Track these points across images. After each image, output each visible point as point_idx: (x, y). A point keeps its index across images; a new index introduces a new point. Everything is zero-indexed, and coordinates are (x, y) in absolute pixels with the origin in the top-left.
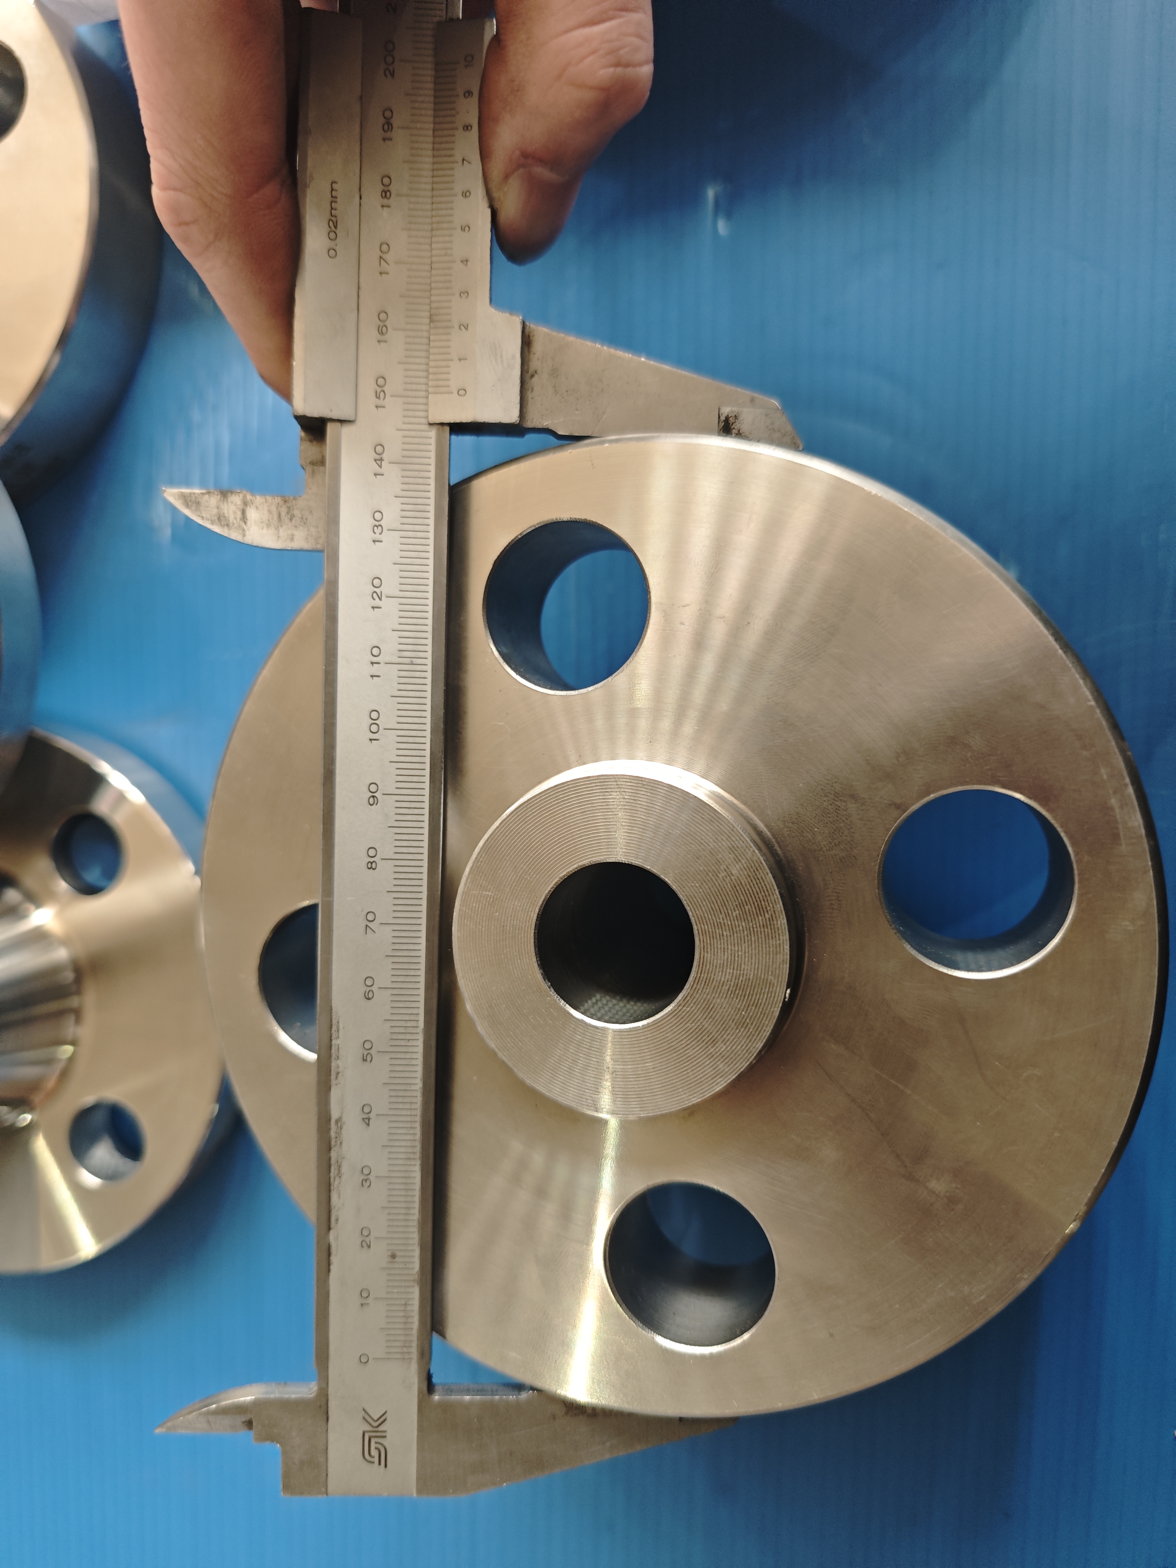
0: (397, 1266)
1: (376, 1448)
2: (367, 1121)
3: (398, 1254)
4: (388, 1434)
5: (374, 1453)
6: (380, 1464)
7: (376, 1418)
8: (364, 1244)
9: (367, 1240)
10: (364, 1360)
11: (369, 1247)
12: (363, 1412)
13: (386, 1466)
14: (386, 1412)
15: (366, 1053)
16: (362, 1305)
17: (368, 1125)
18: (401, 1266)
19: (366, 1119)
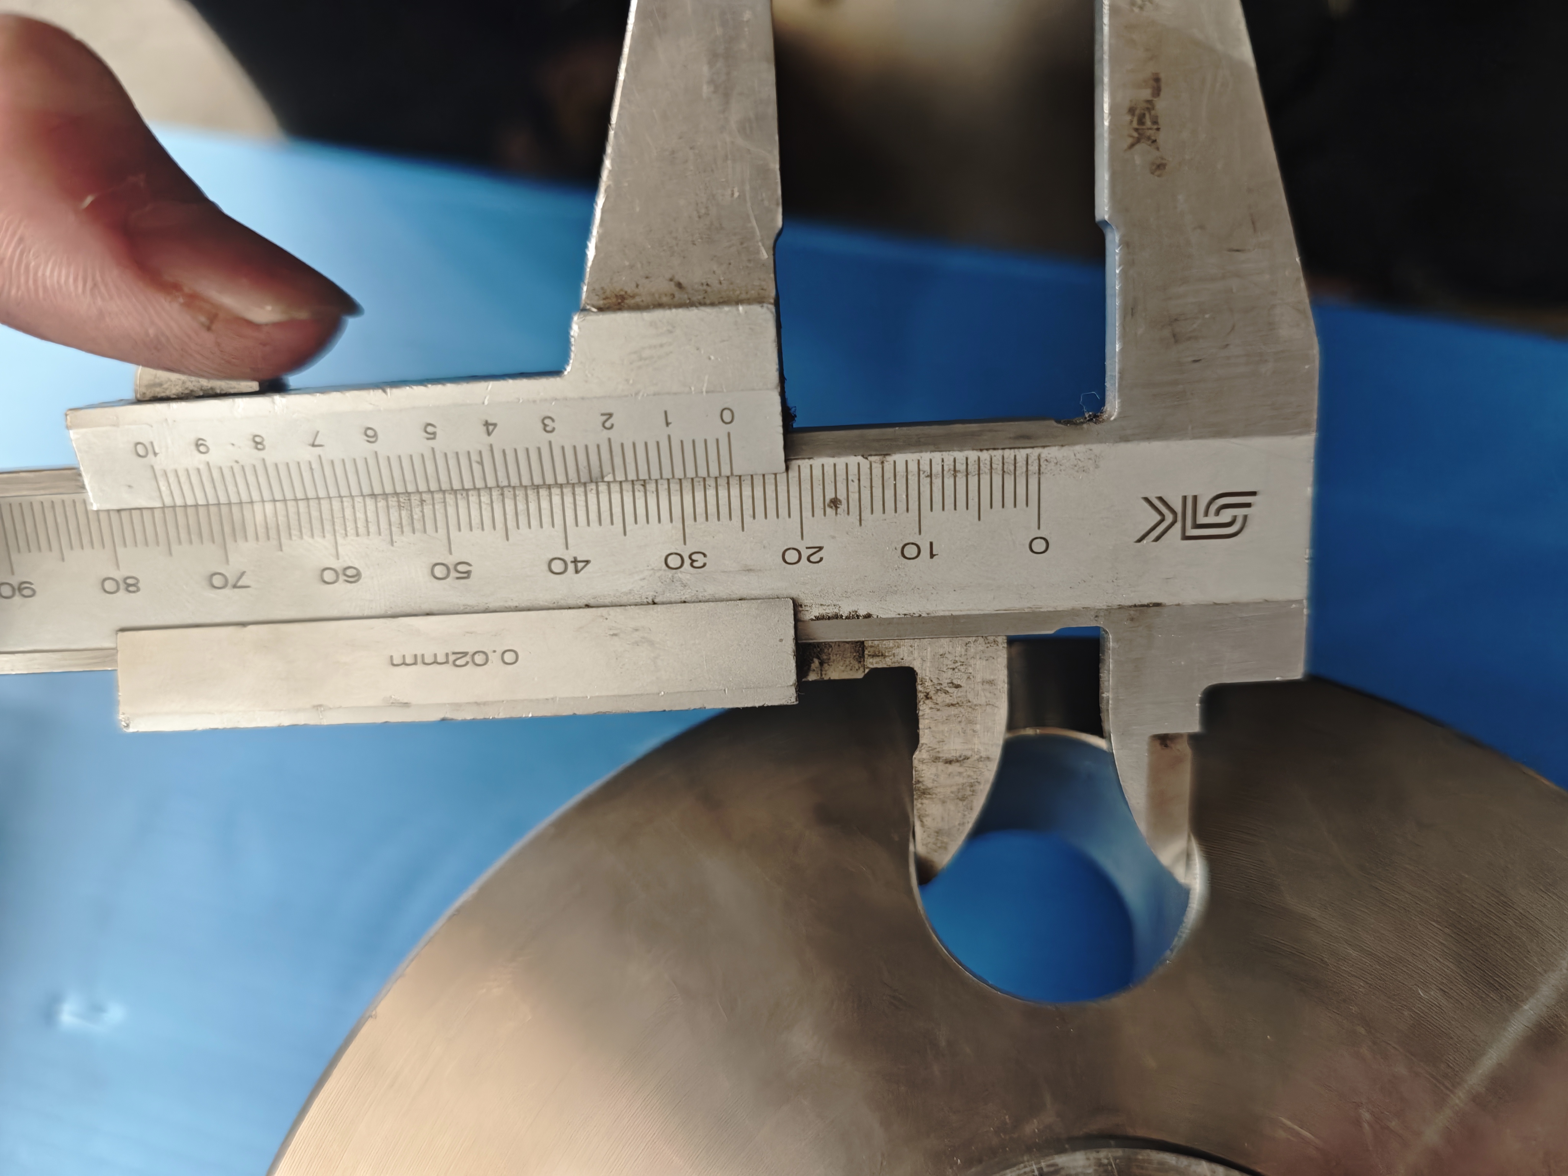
0: (854, 496)
1: (1217, 513)
2: (580, 565)
3: (830, 495)
4: (1190, 494)
5: (1226, 516)
6: (1248, 505)
7: (1158, 518)
8: (814, 558)
9: (805, 553)
10: (1039, 546)
11: (821, 548)
12: (1145, 542)
13: (1253, 494)
14: (1147, 500)
15: (453, 574)
16: (932, 556)
17: (587, 562)
18: (853, 487)
19: (576, 567)
